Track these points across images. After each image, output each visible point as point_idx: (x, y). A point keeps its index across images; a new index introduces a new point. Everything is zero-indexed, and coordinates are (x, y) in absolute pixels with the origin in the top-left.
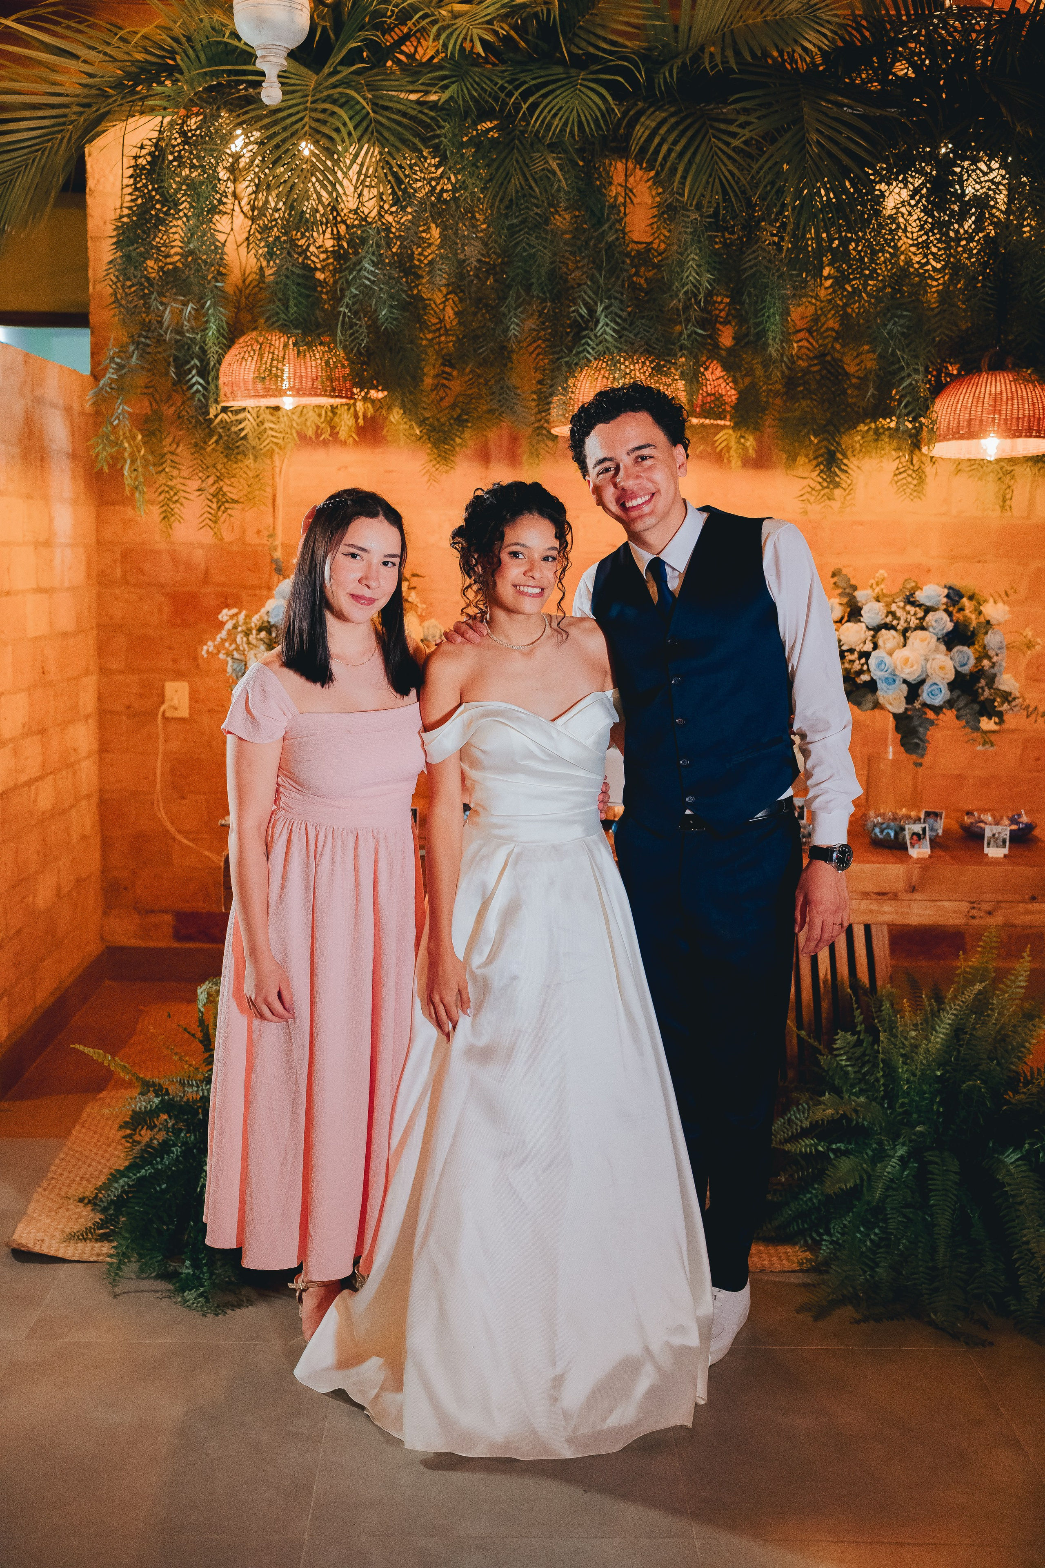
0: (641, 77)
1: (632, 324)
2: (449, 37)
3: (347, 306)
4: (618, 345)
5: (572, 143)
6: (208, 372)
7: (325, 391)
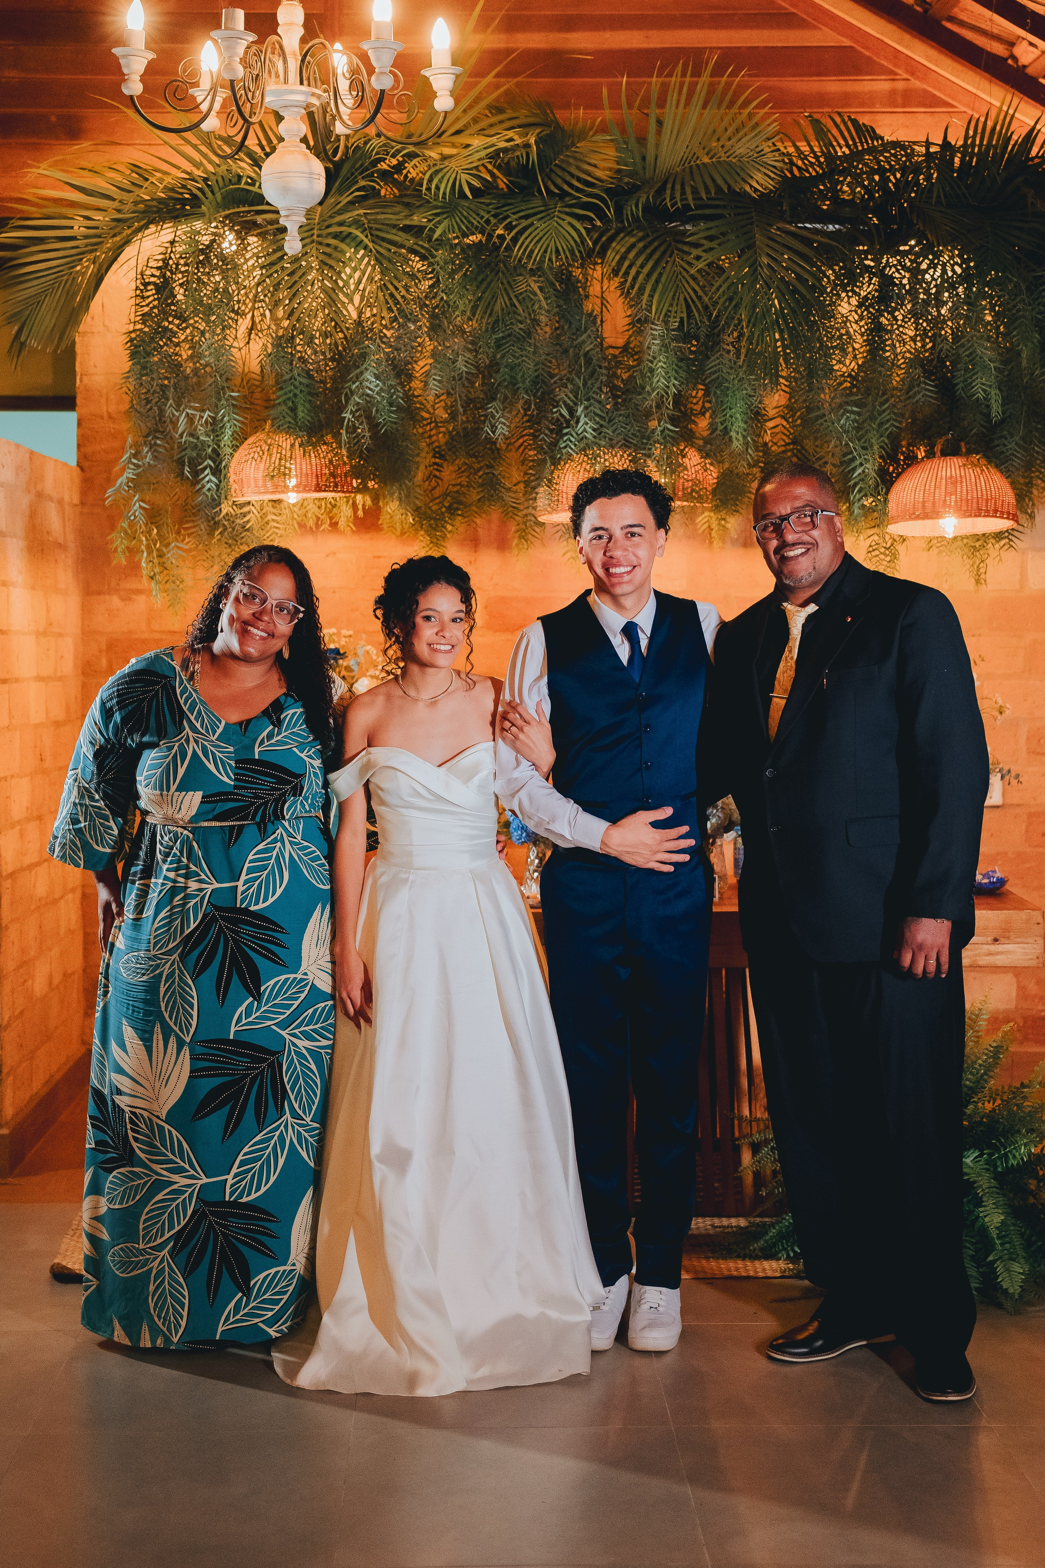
0: (611, 213)
1: (610, 421)
2: (440, 181)
3: (352, 412)
4: (597, 441)
5: (551, 268)
6: (221, 471)
7: (330, 486)
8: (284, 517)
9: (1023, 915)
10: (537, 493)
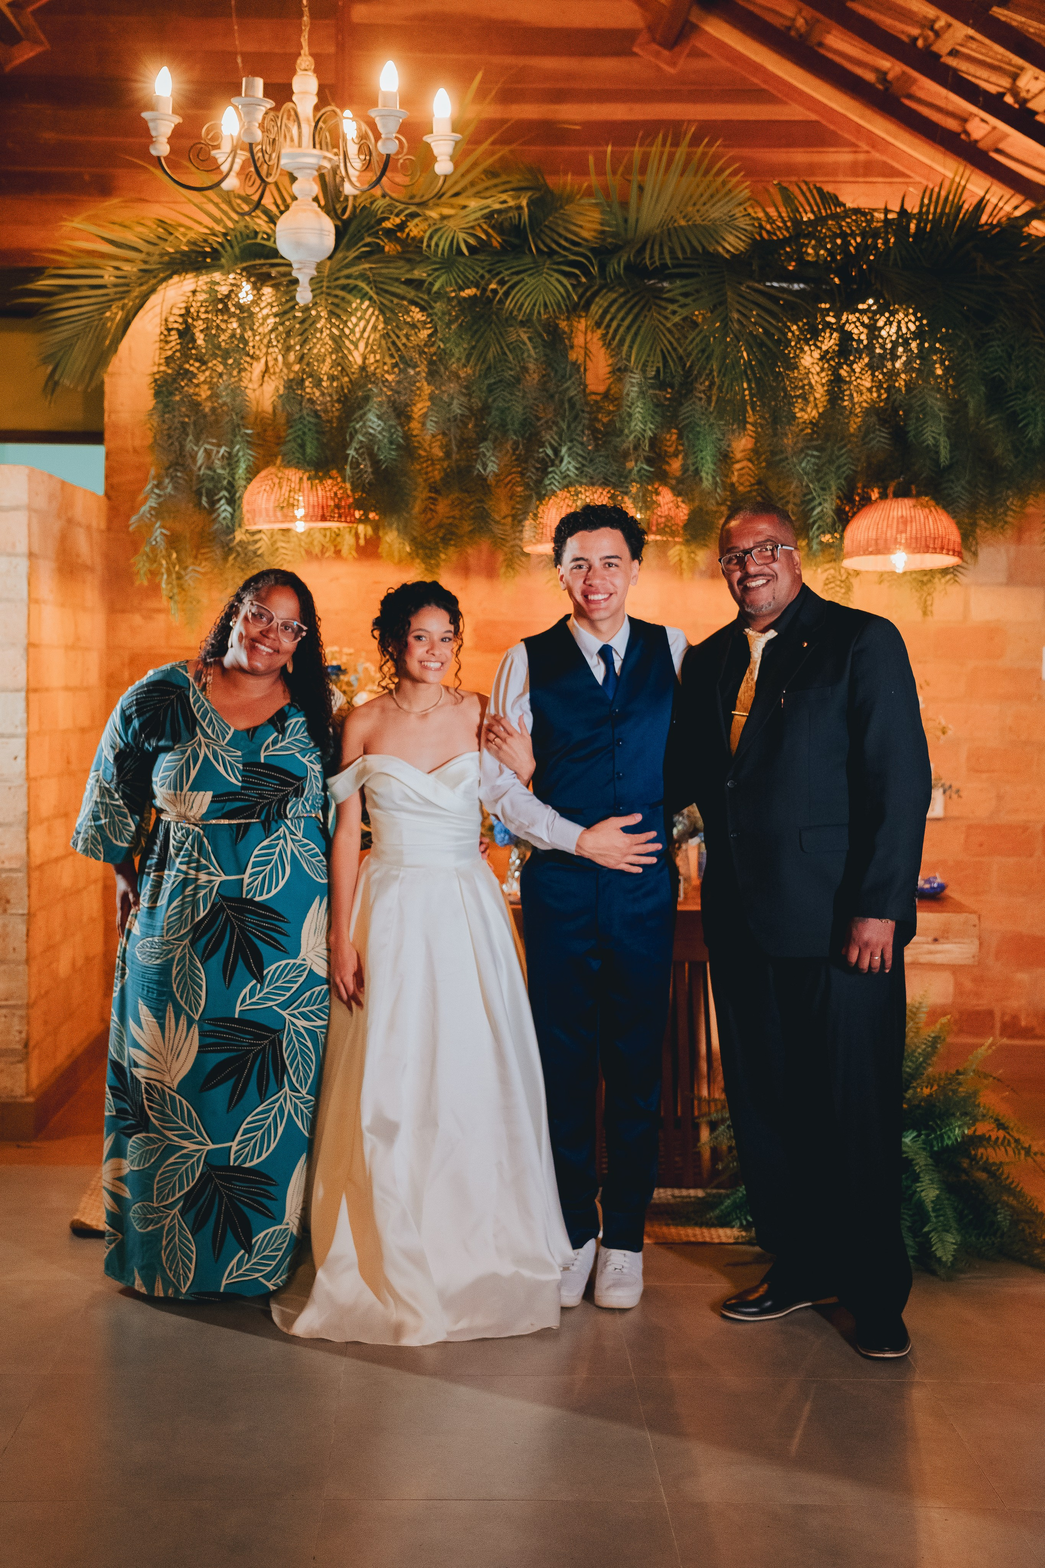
0: (595, 270)
1: (591, 461)
2: (440, 239)
3: (356, 449)
4: (579, 479)
5: (539, 320)
6: (235, 502)
7: (334, 517)
8: (293, 545)
9: (962, 917)
10: (523, 526)
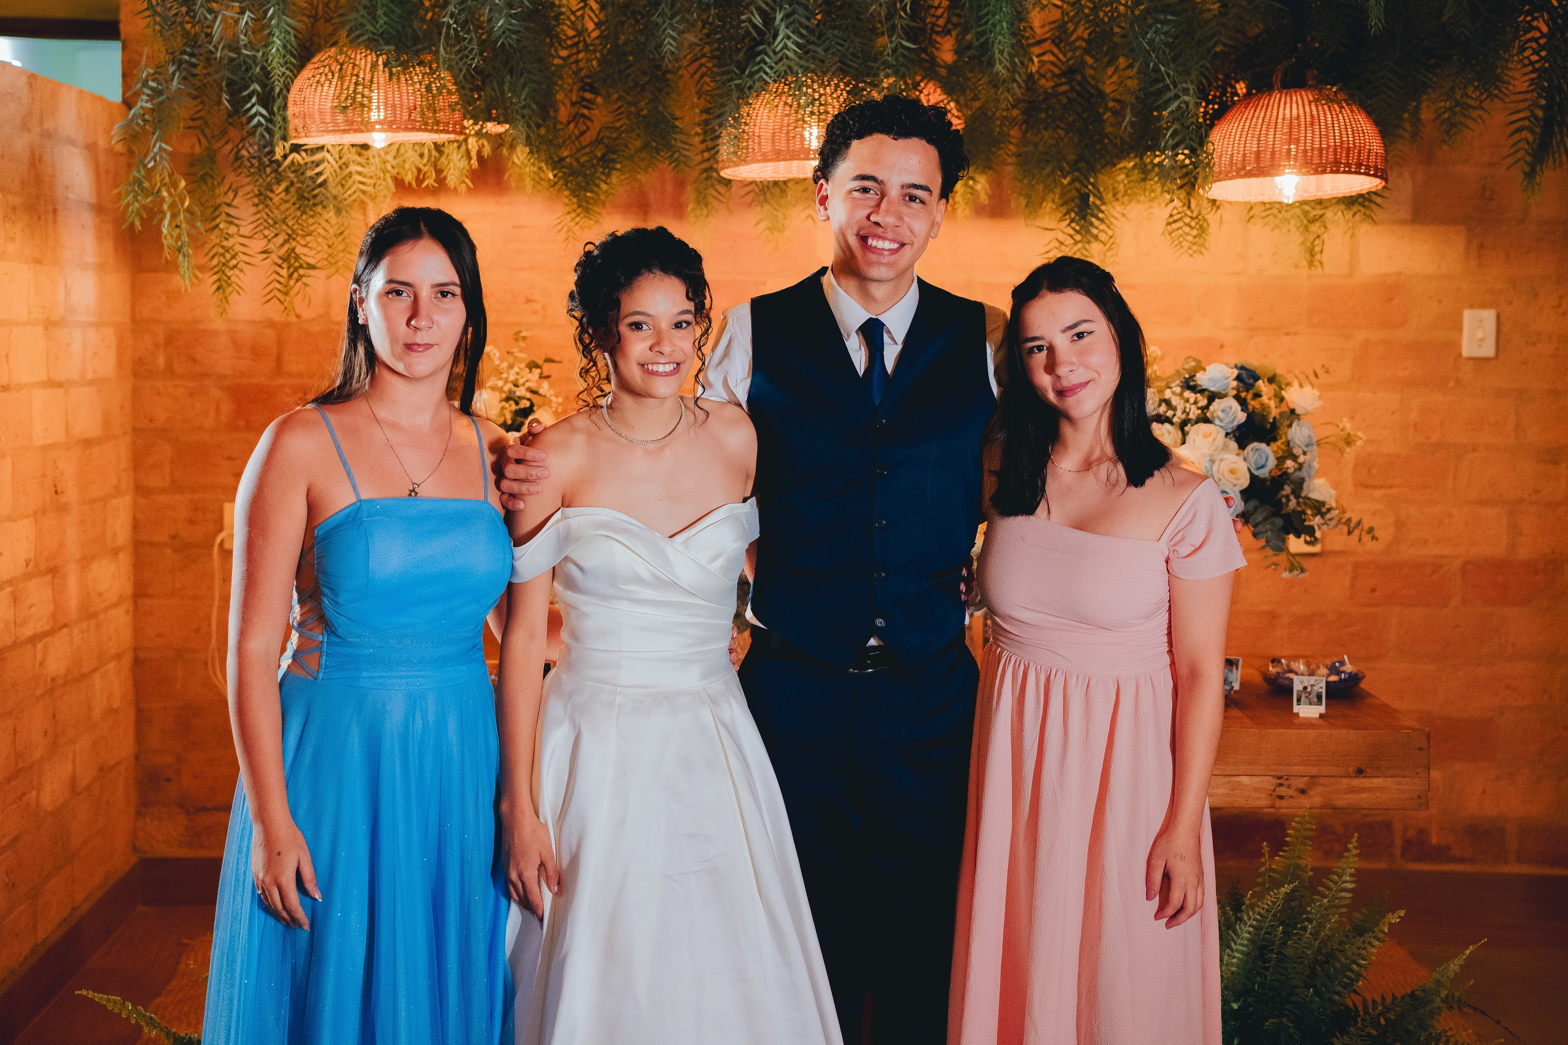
1: (820, 35)
4: (803, 63)
6: (274, 101)
7: (426, 124)
8: (373, 168)
10: (719, 137)
